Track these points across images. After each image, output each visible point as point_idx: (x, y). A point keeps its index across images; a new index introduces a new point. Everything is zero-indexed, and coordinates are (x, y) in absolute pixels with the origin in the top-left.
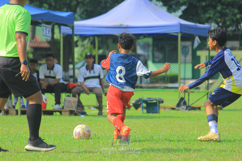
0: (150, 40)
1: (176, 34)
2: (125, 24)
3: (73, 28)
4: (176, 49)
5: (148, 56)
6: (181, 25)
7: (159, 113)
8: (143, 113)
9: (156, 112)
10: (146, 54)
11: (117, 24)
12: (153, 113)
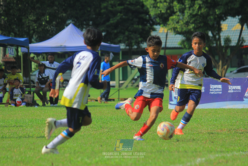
2: (64, 45)
3: (28, 48)
11: (59, 45)
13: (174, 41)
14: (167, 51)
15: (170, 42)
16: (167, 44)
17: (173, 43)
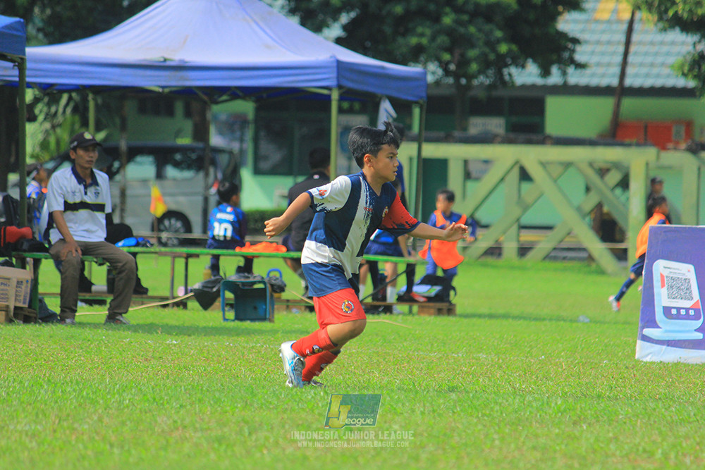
0: (247, 107)
1: (325, 92)
2: (177, 57)
3: (21, 65)
4: (324, 133)
5: (242, 152)
6: (341, 66)
7: (271, 320)
8: (225, 319)
9: (263, 319)
10: (235, 146)
11: (153, 56)
12: (253, 320)
13: (660, 60)
14: (628, 103)
15: (641, 65)
16: (629, 70)
17: (655, 71)
